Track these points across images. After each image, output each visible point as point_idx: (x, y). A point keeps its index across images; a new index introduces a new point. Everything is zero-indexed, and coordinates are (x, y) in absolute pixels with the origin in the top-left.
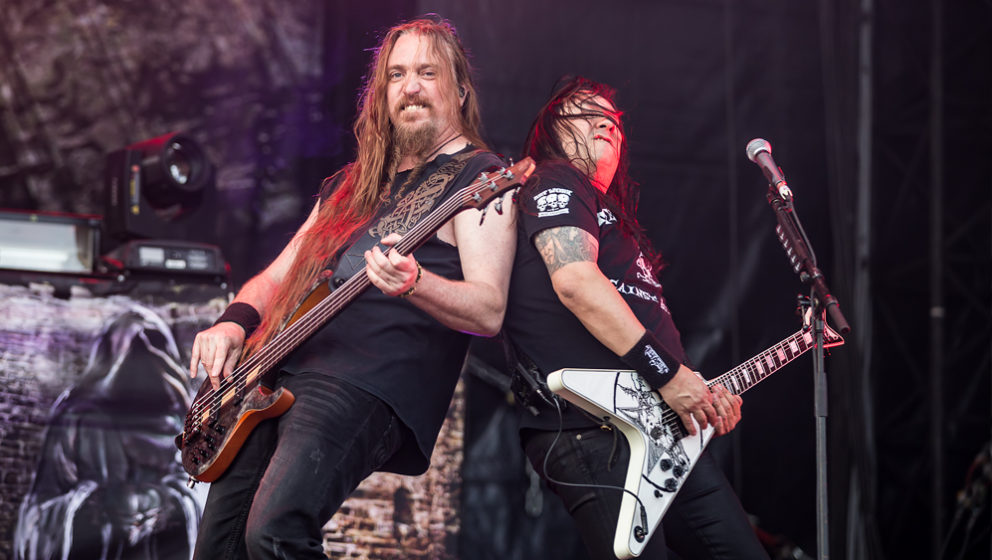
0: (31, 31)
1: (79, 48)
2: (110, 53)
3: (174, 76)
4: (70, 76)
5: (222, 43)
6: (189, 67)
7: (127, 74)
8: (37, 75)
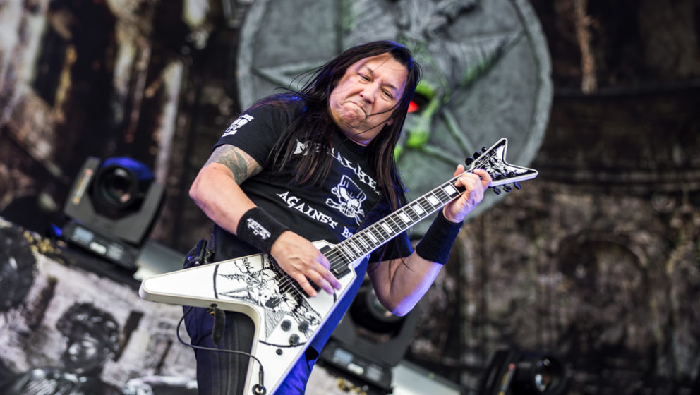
0: (505, 274)
1: (532, 297)
2: (553, 308)
3: (591, 340)
4: (519, 314)
5: (632, 330)
6: (604, 337)
7: (559, 327)
8: (497, 305)
